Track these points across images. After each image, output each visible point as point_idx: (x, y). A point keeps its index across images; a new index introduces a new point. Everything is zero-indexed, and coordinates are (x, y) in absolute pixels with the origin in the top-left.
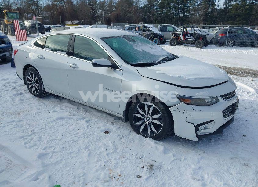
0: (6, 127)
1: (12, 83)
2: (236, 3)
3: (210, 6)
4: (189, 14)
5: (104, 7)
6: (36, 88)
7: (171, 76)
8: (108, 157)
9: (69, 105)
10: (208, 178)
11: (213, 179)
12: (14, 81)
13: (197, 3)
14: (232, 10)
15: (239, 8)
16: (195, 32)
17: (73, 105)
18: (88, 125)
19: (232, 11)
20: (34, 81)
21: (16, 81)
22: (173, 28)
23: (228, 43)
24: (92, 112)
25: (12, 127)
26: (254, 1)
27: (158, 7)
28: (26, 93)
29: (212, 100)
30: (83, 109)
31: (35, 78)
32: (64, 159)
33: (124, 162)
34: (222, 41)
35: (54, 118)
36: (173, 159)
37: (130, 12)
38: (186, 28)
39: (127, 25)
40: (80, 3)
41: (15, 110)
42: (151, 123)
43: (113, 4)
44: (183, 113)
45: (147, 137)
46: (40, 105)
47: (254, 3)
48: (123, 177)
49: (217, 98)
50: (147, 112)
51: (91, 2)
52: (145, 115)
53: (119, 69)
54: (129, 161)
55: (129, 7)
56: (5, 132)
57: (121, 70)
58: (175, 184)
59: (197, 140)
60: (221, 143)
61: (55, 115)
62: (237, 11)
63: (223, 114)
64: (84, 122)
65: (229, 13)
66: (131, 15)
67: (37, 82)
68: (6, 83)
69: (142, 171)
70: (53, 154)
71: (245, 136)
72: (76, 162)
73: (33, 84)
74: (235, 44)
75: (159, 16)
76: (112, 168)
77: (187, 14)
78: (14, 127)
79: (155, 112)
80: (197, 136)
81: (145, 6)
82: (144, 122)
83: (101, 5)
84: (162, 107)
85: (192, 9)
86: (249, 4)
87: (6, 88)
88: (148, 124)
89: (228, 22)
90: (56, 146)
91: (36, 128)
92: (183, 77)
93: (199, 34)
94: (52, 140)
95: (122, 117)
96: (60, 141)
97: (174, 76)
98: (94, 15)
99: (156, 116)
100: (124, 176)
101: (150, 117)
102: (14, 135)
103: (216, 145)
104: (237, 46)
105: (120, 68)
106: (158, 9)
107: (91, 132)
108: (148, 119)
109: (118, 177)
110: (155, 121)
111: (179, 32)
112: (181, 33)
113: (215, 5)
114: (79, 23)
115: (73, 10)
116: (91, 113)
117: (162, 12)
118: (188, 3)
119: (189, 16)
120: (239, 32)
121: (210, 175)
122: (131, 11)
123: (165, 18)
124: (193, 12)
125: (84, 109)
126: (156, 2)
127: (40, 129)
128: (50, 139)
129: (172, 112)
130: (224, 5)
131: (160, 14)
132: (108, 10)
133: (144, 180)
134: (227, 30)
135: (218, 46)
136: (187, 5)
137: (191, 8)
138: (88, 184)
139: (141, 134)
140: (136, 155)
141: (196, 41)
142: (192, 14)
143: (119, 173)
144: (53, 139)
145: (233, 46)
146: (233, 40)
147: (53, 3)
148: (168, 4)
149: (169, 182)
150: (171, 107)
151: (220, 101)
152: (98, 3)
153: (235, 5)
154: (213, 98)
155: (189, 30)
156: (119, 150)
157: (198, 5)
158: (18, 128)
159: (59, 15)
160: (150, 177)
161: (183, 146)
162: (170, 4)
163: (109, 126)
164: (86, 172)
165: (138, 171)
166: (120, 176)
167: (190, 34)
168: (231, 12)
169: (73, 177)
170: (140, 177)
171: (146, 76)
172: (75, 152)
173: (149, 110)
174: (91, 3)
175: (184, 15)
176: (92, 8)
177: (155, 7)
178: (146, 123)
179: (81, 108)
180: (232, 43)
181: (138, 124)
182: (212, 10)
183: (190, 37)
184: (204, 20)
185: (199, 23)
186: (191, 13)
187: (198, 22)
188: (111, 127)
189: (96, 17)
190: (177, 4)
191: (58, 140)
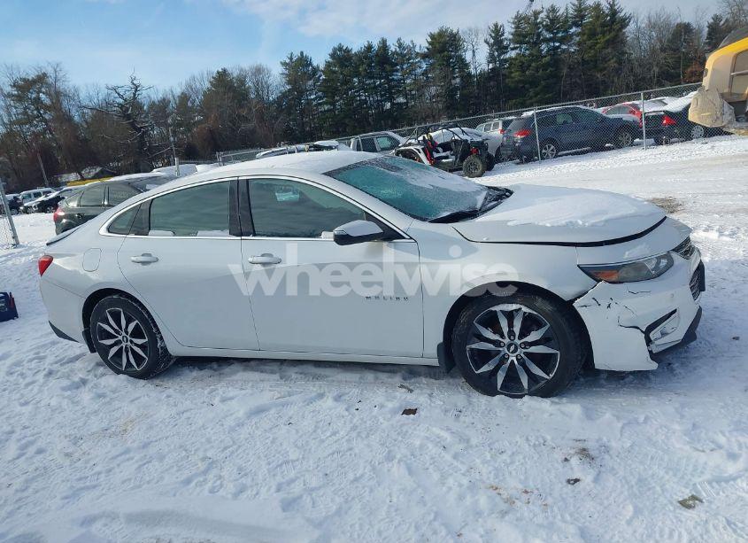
0: (117, 470)
1: (31, 360)
2: (518, 54)
3: (454, 69)
4: (406, 98)
5: (167, 117)
6: (134, 353)
7: (548, 225)
8: (462, 463)
9: (253, 376)
10: (729, 440)
11: (741, 439)
12: (31, 355)
13: (420, 68)
14: (512, 73)
15: (526, 64)
16: (456, 138)
17: (262, 372)
18: (346, 406)
19: (513, 75)
20: (124, 334)
21: (38, 353)
22: (390, 138)
23: (544, 151)
24: (329, 377)
25: (136, 466)
26: (557, 44)
27: (320, 94)
28: (96, 376)
29: (658, 263)
30: (299, 376)
31: (129, 321)
32: (353, 498)
33: (512, 463)
34: (528, 148)
35: (241, 414)
36: (620, 425)
37: (246, 120)
38: (427, 131)
39: (262, 153)
40: (94, 117)
41: (104, 425)
42: (525, 358)
43: (189, 104)
44: (609, 306)
45: (521, 397)
46: (168, 396)
47: (558, 47)
48: (536, 492)
49: (667, 256)
50: (505, 330)
51: (128, 109)
52: (501, 339)
53: (404, 238)
54: (521, 457)
55: (241, 106)
56: (123, 482)
57: (411, 238)
58: (667, 473)
59: (654, 366)
60: (698, 364)
61: (239, 409)
62: (524, 72)
63: (692, 291)
64: (328, 402)
65: (507, 80)
66: (250, 126)
67: (137, 333)
68: (10, 367)
69: (572, 469)
70: (311, 495)
71: (737, 338)
72: (390, 495)
73: (124, 345)
74: (558, 151)
75: (327, 117)
76: (492, 481)
77: (401, 100)
78: (141, 463)
79: (530, 323)
80: (654, 356)
81: (284, 95)
82: (504, 359)
83: (156, 112)
84: (548, 308)
85: (410, 84)
86: (548, 51)
87: (24, 378)
88: (516, 362)
89: (511, 102)
90: (304, 476)
91: (206, 450)
92: (576, 222)
93: (467, 140)
94: (281, 465)
95: (435, 362)
96: (305, 463)
97: (556, 225)
98: (142, 144)
99: (534, 336)
100: (538, 489)
101: (518, 342)
102: (158, 481)
103: (690, 372)
104: (567, 155)
105: (404, 235)
106: (321, 98)
107: (368, 422)
108: (512, 348)
109: (525, 497)
110: (533, 349)
111: (413, 145)
112: (418, 147)
113: (467, 66)
114: (102, 172)
115: (77, 138)
116: (330, 379)
117: (333, 104)
118: (397, 71)
119: (406, 104)
120: (560, 120)
121: (727, 434)
122: (247, 114)
123: (347, 121)
124: (413, 92)
125: (302, 376)
126: (311, 82)
127: (223, 451)
128: (274, 464)
129: (582, 312)
130: (489, 62)
131: (328, 110)
132: (180, 125)
133: (592, 485)
134: (531, 118)
135: (518, 164)
136: (395, 77)
137: (408, 81)
138: (463, 532)
139: (502, 394)
140: (527, 439)
141: (462, 159)
142: (413, 97)
143: (520, 486)
144: (280, 462)
145: (556, 156)
146: (552, 141)
147: (11, 130)
148: (345, 82)
149: (650, 472)
150: (576, 299)
151: (676, 263)
152: (145, 108)
153: (515, 59)
154: (659, 258)
155: (439, 136)
156: (474, 441)
157: (425, 73)
158: (155, 463)
159: (37, 160)
160: (598, 475)
161: (618, 392)
162: (351, 81)
163: (402, 397)
164: (435, 509)
165: (561, 469)
166: (526, 492)
167: (441, 145)
168: (512, 78)
169: (413, 529)
170: (576, 481)
171: (485, 240)
172: (366, 476)
173: (511, 325)
174: (129, 112)
175: (393, 104)
176: (133, 125)
177: (311, 95)
178: (509, 361)
179: (292, 372)
180: (552, 150)
181: (485, 369)
182: (462, 80)
183: (444, 154)
184: (448, 108)
185: (437, 117)
186: (411, 95)
187: (434, 117)
188: (409, 397)
189: (150, 149)
190: (371, 78)
191: (297, 460)
